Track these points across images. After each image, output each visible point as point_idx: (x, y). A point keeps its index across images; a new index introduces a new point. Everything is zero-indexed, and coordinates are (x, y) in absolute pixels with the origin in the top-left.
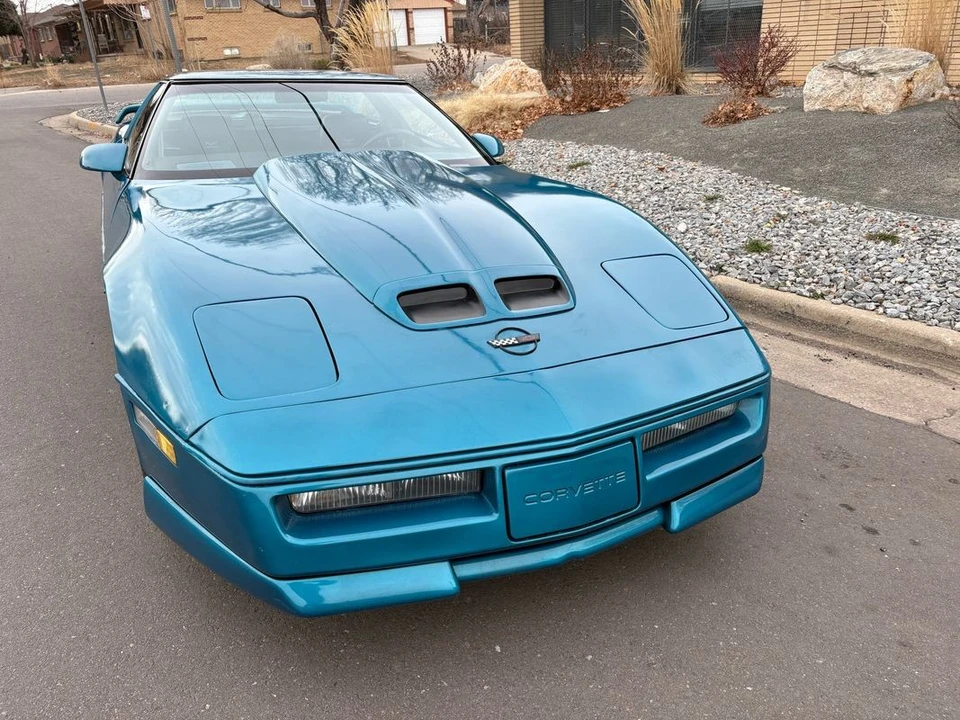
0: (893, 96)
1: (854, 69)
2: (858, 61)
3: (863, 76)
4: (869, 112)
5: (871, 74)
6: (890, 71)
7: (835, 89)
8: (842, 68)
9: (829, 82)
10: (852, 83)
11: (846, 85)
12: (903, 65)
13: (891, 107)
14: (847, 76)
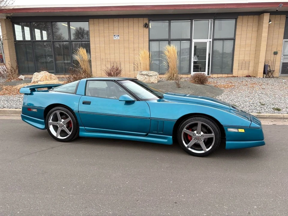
0: (157, 80)
1: (147, 75)
2: (147, 73)
3: (149, 76)
4: (152, 83)
5: (151, 76)
6: (154, 75)
7: (143, 79)
8: (144, 75)
9: (142, 77)
10: (147, 78)
11: (146, 78)
12: (156, 74)
13: (157, 82)
14: (146, 76)
